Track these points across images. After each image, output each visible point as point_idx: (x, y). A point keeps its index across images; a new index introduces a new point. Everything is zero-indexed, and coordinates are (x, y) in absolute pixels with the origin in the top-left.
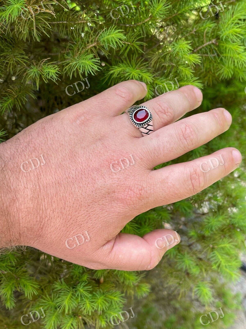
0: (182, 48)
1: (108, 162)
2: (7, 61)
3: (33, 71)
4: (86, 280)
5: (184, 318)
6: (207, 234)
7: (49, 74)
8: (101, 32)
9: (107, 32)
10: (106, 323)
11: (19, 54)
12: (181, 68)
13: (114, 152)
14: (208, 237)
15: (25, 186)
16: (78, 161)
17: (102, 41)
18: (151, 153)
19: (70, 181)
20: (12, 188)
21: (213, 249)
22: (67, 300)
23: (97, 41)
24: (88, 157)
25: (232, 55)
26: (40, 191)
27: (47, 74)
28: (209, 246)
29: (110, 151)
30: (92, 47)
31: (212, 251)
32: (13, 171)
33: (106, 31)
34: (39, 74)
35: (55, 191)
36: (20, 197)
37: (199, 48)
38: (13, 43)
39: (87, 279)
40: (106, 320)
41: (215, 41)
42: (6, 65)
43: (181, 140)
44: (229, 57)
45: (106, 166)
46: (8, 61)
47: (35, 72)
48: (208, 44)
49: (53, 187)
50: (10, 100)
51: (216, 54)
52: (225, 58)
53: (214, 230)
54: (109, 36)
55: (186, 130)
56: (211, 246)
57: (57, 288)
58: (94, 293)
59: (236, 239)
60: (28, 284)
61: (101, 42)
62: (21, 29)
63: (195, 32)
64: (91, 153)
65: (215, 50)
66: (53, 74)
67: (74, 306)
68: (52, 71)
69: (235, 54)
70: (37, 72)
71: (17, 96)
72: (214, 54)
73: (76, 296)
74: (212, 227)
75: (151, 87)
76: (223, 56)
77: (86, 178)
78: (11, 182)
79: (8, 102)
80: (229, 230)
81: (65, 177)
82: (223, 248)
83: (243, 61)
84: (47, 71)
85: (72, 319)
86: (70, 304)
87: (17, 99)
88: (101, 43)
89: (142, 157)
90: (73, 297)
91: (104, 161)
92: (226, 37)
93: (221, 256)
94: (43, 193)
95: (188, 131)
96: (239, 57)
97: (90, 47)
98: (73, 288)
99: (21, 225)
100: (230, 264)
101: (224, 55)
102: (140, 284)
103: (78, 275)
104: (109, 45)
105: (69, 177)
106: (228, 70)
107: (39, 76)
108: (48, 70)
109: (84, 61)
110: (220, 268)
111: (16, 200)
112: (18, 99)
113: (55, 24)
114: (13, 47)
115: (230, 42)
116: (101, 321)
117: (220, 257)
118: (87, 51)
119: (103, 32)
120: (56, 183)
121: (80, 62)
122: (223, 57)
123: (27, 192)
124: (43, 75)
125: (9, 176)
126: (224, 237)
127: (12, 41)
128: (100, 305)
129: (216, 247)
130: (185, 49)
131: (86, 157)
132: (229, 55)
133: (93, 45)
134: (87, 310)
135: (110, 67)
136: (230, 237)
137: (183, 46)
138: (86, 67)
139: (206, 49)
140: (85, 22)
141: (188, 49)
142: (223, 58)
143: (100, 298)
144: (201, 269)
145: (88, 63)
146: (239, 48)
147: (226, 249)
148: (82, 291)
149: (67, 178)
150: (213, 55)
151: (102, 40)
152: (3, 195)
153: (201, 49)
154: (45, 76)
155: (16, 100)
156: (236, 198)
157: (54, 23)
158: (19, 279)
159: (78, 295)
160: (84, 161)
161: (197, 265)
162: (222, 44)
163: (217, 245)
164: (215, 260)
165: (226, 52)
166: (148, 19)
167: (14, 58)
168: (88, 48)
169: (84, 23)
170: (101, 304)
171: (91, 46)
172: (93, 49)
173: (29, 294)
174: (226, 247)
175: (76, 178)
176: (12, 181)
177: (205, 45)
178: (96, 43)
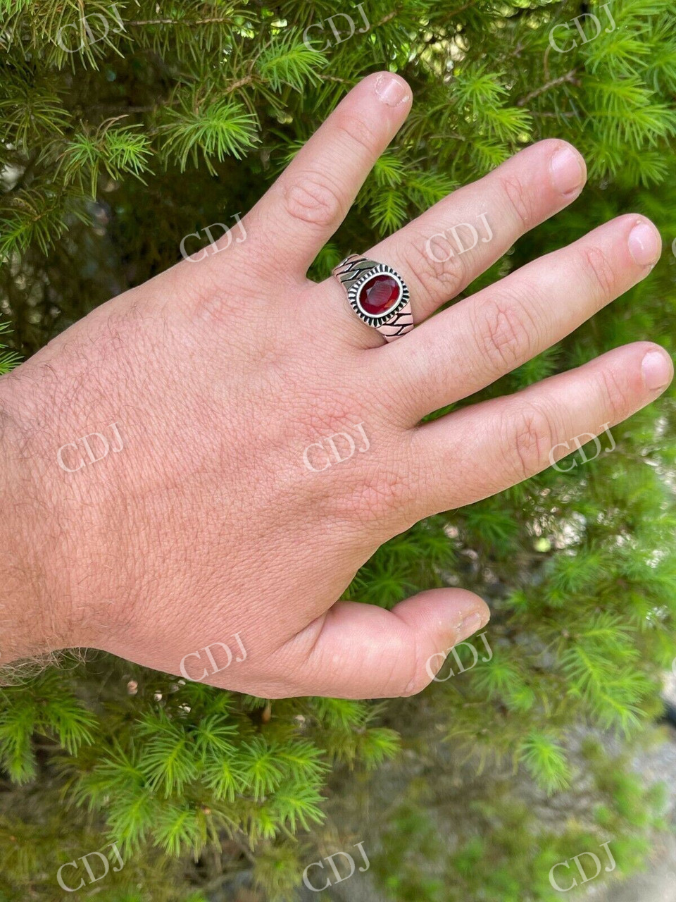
0: (480, 90)
1: (305, 423)
2: (13, 123)
3: (81, 149)
4: (224, 711)
5: (507, 849)
6: (554, 599)
7: (122, 156)
8: (262, 47)
9: (278, 46)
10: (276, 828)
11: (46, 103)
12: (478, 145)
13: (316, 395)
14: (557, 610)
15: (84, 497)
16: (224, 427)
17: (265, 71)
18: (414, 391)
19: (207, 478)
20: (49, 504)
21: (571, 640)
22: (170, 760)
23: (254, 71)
24: (249, 414)
25: (617, 114)
26: (126, 509)
27: (116, 157)
28: (560, 633)
29: (306, 395)
30: (239, 88)
31: (569, 647)
32: (49, 460)
33: (275, 46)
34: (97, 156)
35: (167, 507)
36: (71, 527)
37: (532, 95)
38: (30, 74)
39: (226, 709)
40: (275, 819)
41: (572, 76)
42: (12, 134)
43: (487, 351)
44: (610, 119)
45: (300, 434)
46: (18, 122)
47: (85, 152)
48: (556, 84)
49: (161, 496)
50: (22, 229)
51: (575, 112)
52: (600, 121)
53: (574, 590)
54: (284, 58)
55: (498, 325)
56: (566, 634)
57: (145, 728)
58: (245, 745)
59: (633, 618)
60: (67, 715)
61: (262, 73)
62: (44, 30)
63: (522, 53)
64: (256, 404)
65: (575, 101)
66: (133, 157)
67: (190, 777)
68: (130, 148)
69: (627, 112)
70: (92, 151)
71: (40, 217)
72: (572, 110)
73: (196, 749)
74: (567, 583)
75: (400, 198)
76: (594, 117)
77: (249, 469)
78: (45, 488)
79: (17, 234)
80: (616, 593)
81: (191, 468)
82: (598, 642)
83: (649, 130)
84: (117, 150)
85: (185, 814)
86: (179, 769)
87: (40, 226)
88: (263, 75)
89: (392, 403)
90: (188, 753)
91: (293, 421)
92: (600, 63)
93: (592, 660)
94: (134, 514)
95: (504, 325)
96: (638, 119)
97: (234, 87)
98: (189, 730)
99: (76, 600)
100: (615, 683)
101: (598, 114)
102: (371, 731)
103: (202, 697)
104: (283, 81)
105: (204, 468)
106: (607, 153)
107: (97, 162)
108: (120, 147)
109: (214, 122)
110: (587, 692)
111: (61, 538)
112: (42, 223)
113: (143, 25)
114: (32, 86)
115: (611, 78)
116: (264, 821)
117: (588, 663)
118: (227, 98)
119: (267, 49)
120: (170, 486)
121: (206, 125)
122: (593, 120)
123: (90, 513)
124: (108, 158)
125: (39, 472)
126: (603, 610)
127: (27, 71)
128: (259, 777)
129: (578, 636)
130: (487, 93)
131: (244, 414)
132: (609, 113)
133: (243, 81)
134: (224, 787)
135: (291, 143)
136: (619, 610)
137: (485, 85)
138: (220, 136)
139: (549, 96)
140: (221, 20)
141: (494, 93)
142: (595, 122)
143: (259, 758)
144: (538, 695)
145: (225, 127)
146: (636, 93)
147: (607, 641)
148: (210, 736)
149: (198, 472)
150: (567, 115)
151: (265, 67)
152: (24, 525)
153: (535, 99)
154: (111, 162)
155: (38, 227)
156: (639, 508)
157: (138, 23)
158: (44, 704)
159: (200, 749)
160: (240, 423)
161: (527, 684)
162: (591, 84)
163: (583, 630)
164: (575, 669)
165: (600, 104)
166: (391, 16)
167: (32, 113)
168: (228, 89)
169: (218, 24)
170: (261, 774)
171: (238, 84)
172: (243, 93)
173: (72, 742)
174: (605, 635)
175: (224, 471)
176: (48, 485)
177: (546, 87)
178: (249, 78)
